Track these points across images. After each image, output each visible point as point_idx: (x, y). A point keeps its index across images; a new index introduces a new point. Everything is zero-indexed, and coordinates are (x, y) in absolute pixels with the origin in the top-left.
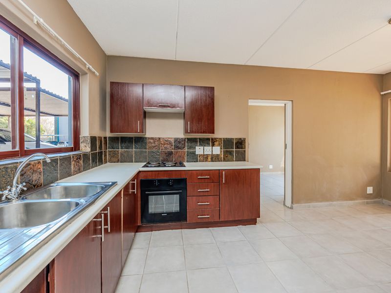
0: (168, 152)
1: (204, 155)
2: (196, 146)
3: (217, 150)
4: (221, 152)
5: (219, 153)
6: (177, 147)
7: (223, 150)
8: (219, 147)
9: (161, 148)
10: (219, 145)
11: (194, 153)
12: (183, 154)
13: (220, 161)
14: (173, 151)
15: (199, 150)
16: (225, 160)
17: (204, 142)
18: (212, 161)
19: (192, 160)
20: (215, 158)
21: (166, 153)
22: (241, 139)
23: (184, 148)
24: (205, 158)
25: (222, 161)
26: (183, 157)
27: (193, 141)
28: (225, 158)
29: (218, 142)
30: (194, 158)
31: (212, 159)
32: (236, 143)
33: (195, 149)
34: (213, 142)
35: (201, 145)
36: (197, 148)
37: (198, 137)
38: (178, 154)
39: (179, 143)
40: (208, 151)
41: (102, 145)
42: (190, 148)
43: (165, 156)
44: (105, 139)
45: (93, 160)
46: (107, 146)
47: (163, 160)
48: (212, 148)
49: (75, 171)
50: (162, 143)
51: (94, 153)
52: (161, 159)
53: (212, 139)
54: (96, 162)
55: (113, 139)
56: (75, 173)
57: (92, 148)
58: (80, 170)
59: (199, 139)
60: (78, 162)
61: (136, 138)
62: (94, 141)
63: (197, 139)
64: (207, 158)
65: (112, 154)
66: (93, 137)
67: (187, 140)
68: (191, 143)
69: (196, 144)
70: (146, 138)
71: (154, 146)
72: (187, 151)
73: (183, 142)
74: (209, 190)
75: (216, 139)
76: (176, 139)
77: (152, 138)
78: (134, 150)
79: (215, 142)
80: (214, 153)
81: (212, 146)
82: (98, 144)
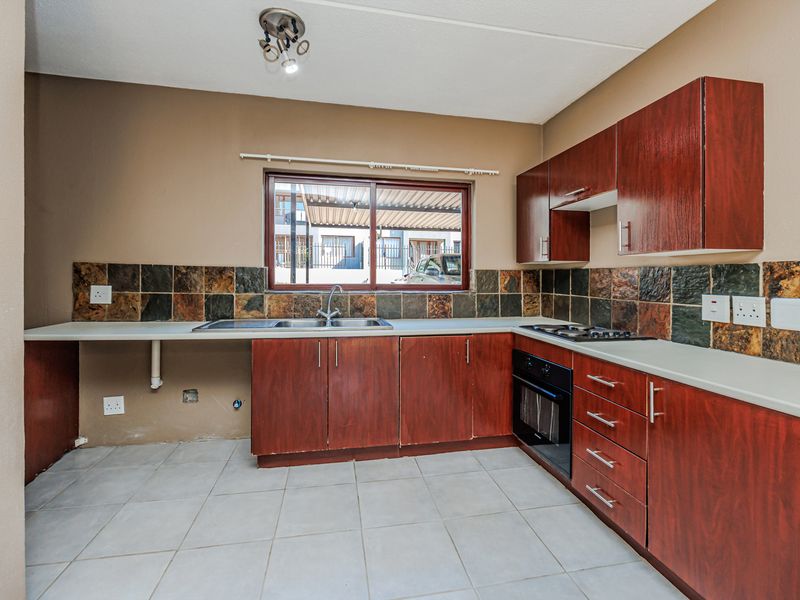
0: (627, 304)
1: (732, 327)
2: (702, 293)
6: (646, 294)
9: (613, 295)
11: (696, 315)
12: (662, 316)
14: (638, 303)
15: (714, 308)
17: (734, 279)
18: (768, 352)
19: (688, 338)
20: (783, 346)
21: (622, 309)
23: (664, 296)
24: (738, 337)
26: (663, 325)
27: (693, 282)
29: (797, 280)
30: (693, 331)
31: (767, 345)
33: (700, 302)
34: (773, 279)
35: (719, 290)
36: (706, 298)
37: (713, 261)
38: (649, 313)
39: (652, 284)
40: (748, 311)
41: (519, 284)
42: (683, 297)
43: (621, 316)
44: (532, 274)
45: (482, 305)
46: (538, 286)
47: (617, 326)
48: (768, 303)
49: (433, 314)
50: (616, 281)
51: (487, 296)
52: (613, 321)
53: (770, 268)
54: (496, 310)
55: (547, 272)
56: (434, 316)
57: (480, 288)
58: (445, 315)
59: (716, 267)
60: (442, 303)
61: (575, 270)
62: (487, 277)
63: (708, 267)
64: (748, 341)
65: (546, 301)
66: (487, 271)
67: (673, 272)
68: (687, 283)
69: (703, 287)
70: (587, 270)
71: (602, 289)
72: (674, 307)
73: (664, 280)
74: (611, 424)
75: (788, 265)
76: (646, 271)
77: (597, 271)
78: (571, 295)
79: (781, 278)
80: (775, 324)
81: (770, 297)
82: (502, 283)
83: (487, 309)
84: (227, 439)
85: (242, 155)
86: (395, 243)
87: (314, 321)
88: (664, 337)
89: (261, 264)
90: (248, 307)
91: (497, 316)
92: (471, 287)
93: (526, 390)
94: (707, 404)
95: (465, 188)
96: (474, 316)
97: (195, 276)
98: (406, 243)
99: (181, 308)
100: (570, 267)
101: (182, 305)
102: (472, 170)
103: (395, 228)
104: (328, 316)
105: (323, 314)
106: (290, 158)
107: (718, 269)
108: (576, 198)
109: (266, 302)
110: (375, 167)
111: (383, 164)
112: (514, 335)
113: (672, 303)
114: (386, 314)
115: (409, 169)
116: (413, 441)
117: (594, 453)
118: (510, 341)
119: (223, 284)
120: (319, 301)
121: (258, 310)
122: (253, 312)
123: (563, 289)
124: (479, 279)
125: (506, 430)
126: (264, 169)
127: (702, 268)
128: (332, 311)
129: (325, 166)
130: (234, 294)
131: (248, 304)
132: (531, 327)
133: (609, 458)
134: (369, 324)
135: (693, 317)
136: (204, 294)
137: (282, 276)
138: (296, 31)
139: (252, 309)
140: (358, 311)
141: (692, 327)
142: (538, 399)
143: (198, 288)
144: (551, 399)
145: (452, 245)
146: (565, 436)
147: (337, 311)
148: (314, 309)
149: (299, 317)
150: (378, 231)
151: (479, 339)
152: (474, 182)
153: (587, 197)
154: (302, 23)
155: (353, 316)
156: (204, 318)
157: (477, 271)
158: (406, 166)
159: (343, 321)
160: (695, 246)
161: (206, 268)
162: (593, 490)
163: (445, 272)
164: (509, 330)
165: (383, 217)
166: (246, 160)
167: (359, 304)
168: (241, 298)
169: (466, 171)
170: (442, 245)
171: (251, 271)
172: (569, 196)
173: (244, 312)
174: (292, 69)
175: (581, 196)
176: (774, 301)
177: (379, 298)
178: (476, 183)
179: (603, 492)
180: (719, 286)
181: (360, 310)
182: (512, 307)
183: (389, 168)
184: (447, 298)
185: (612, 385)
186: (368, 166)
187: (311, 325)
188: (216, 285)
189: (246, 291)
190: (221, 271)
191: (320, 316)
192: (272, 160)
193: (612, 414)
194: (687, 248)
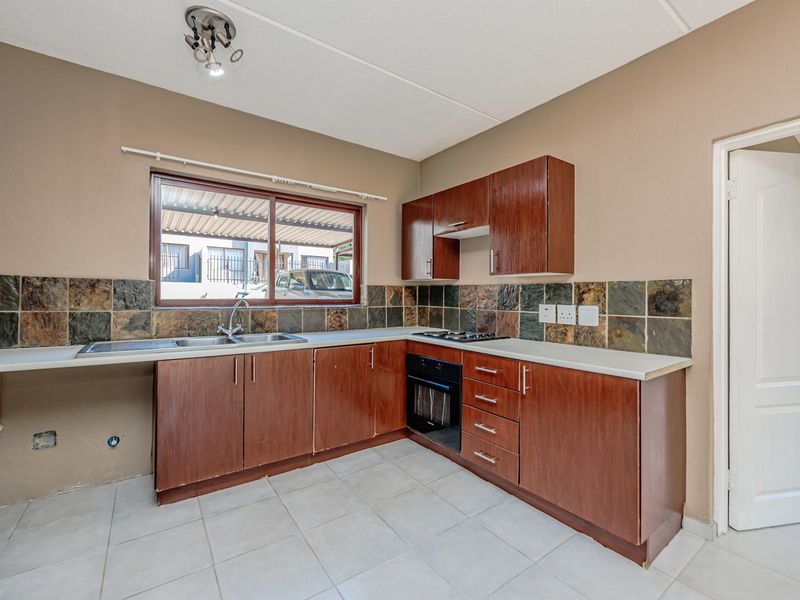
0: (489, 313)
1: (556, 326)
2: (539, 303)
3: (590, 315)
4: (602, 320)
5: (596, 323)
6: (503, 305)
7: (607, 316)
8: (597, 308)
9: (478, 306)
10: (597, 301)
11: (535, 319)
12: (513, 320)
13: (597, 346)
14: (496, 311)
15: (547, 313)
16: (612, 345)
17: (558, 293)
18: (577, 341)
19: (530, 336)
20: (584, 337)
21: (485, 316)
22: (671, 283)
23: (515, 306)
24: (559, 333)
25: (604, 347)
26: (514, 327)
27: (533, 296)
28: (615, 339)
29: (592, 294)
30: (533, 330)
31: (576, 337)
32: (652, 299)
33: (538, 310)
34: (581, 294)
35: (550, 301)
36: (542, 307)
37: (545, 281)
38: (504, 319)
39: (507, 296)
40: (566, 315)
41: (401, 298)
42: (527, 307)
43: (483, 322)
44: (411, 289)
45: (373, 317)
46: (415, 300)
47: (481, 330)
48: (577, 309)
49: (331, 327)
50: (480, 295)
51: (377, 309)
52: (478, 326)
53: (578, 286)
54: (383, 321)
55: (423, 289)
56: (332, 329)
57: (371, 300)
58: (341, 327)
59: (548, 286)
60: (339, 317)
61: (447, 287)
62: (377, 292)
63: (542, 285)
64: (566, 334)
65: (422, 312)
66: (376, 287)
67: (521, 289)
68: (530, 296)
69: (539, 299)
70: (458, 286)
71: (469, 302)
72: (522, 314)
73: (514, 294)
74: (494, 401)
75: (587, 284)
76: (502, 288)
77: (466, 287)
78: (444, 307)
79: (584, 293)
80: (580, 323)
81: (578, 305)
82: (389, 297)
83: (376, 321)
84: (97, 485)
85: (124, 149)
86: (238, 255)
87: (216, 339)
88: (514, 337)
89: (146, 278)
90: (131, 326)
91: (384, 327)
92: (362, 301)
93: (420, 387)
94: (558, 375)
95: (357, 210)
96: (365, 328)
97: (55, 290)
98: (251, 255)
99: (33, 330)
100: (443, 284)
101: (34, 326)
102: (366, 195)
103: (236, 238)
104: (230, 332)
105: (225, 331)
106: (185, 160)
107: (549, 286)
108: (456, 229)
109: (154, 320)
110: (278, 182)
111: (285, 180)
112: (407, 341)
113: (520, 311)
114: (288, 329)
115: (310, 187)
116: (325, 447)
117: (480, 426)
118: (404, 348)
119: (95, 299)
120: (218, 318)
121: (144, 328)
122: (136, 332)
123: (437, 302)
124: (370, 294)
125: (400, 425)
126: (151, 168)
127: (539, 286)
128: (234, 327)
129: (225, 174)
130: (111, 312)
131: (130, 323)
132: (422, 334)
133: (491, 428)
134: (275, 338)
135: (534, 320)
136: (68, 312)
137: (170, 291)
138: (229, 37)
139: (136, 328)
140: (259, 327)
141: (532, 328)
142: (432, 393)
143: (59, 304)
144: (444, 390)
145: (300, 259)
146: (456, 420)
147: (239, 327)
148: (213, 327)
149: (194, 336)
150: (277, 246)
151: (380, 347)
152: (365, 205)
153: (465, 229)
154: (234, 29)
155: (254, 331)
156: (68, 341)
157: (368, 287)
158: (308, 184)
159: (246, 336)
160: (543, 271)
161: (71, 280)
162: (480, 455)
163: (312, 287)
164: (403, 337)
165: (282, 232)
166: (128, 155)
167: (261, 319)
168: (120, 317)
169: (361, 196)
170: (290, 259)
171: (135, 284)
172: (451, 226)
173: (125, 332)
174: (217, 73)
175: (459, 228)
176: (580, 307)
177: (280, 312)
178: (368, 206)
179: (486, 454)
180: (549, 299)
181: (261, 325)
182: (395, 318)
183: (291, 185)
184: (343, 312)
185: (495, 372)
186: (271, 180)
187: (213, 343)
188: (86, 301)
189: (127, 308)
190: (93, 284)
191: (223, 334)
192: (162, 159)
193: (494, 395)
194: (537, 272)
